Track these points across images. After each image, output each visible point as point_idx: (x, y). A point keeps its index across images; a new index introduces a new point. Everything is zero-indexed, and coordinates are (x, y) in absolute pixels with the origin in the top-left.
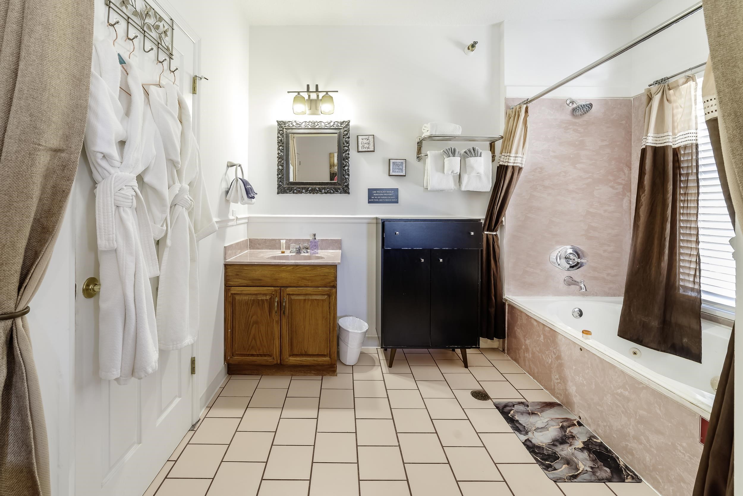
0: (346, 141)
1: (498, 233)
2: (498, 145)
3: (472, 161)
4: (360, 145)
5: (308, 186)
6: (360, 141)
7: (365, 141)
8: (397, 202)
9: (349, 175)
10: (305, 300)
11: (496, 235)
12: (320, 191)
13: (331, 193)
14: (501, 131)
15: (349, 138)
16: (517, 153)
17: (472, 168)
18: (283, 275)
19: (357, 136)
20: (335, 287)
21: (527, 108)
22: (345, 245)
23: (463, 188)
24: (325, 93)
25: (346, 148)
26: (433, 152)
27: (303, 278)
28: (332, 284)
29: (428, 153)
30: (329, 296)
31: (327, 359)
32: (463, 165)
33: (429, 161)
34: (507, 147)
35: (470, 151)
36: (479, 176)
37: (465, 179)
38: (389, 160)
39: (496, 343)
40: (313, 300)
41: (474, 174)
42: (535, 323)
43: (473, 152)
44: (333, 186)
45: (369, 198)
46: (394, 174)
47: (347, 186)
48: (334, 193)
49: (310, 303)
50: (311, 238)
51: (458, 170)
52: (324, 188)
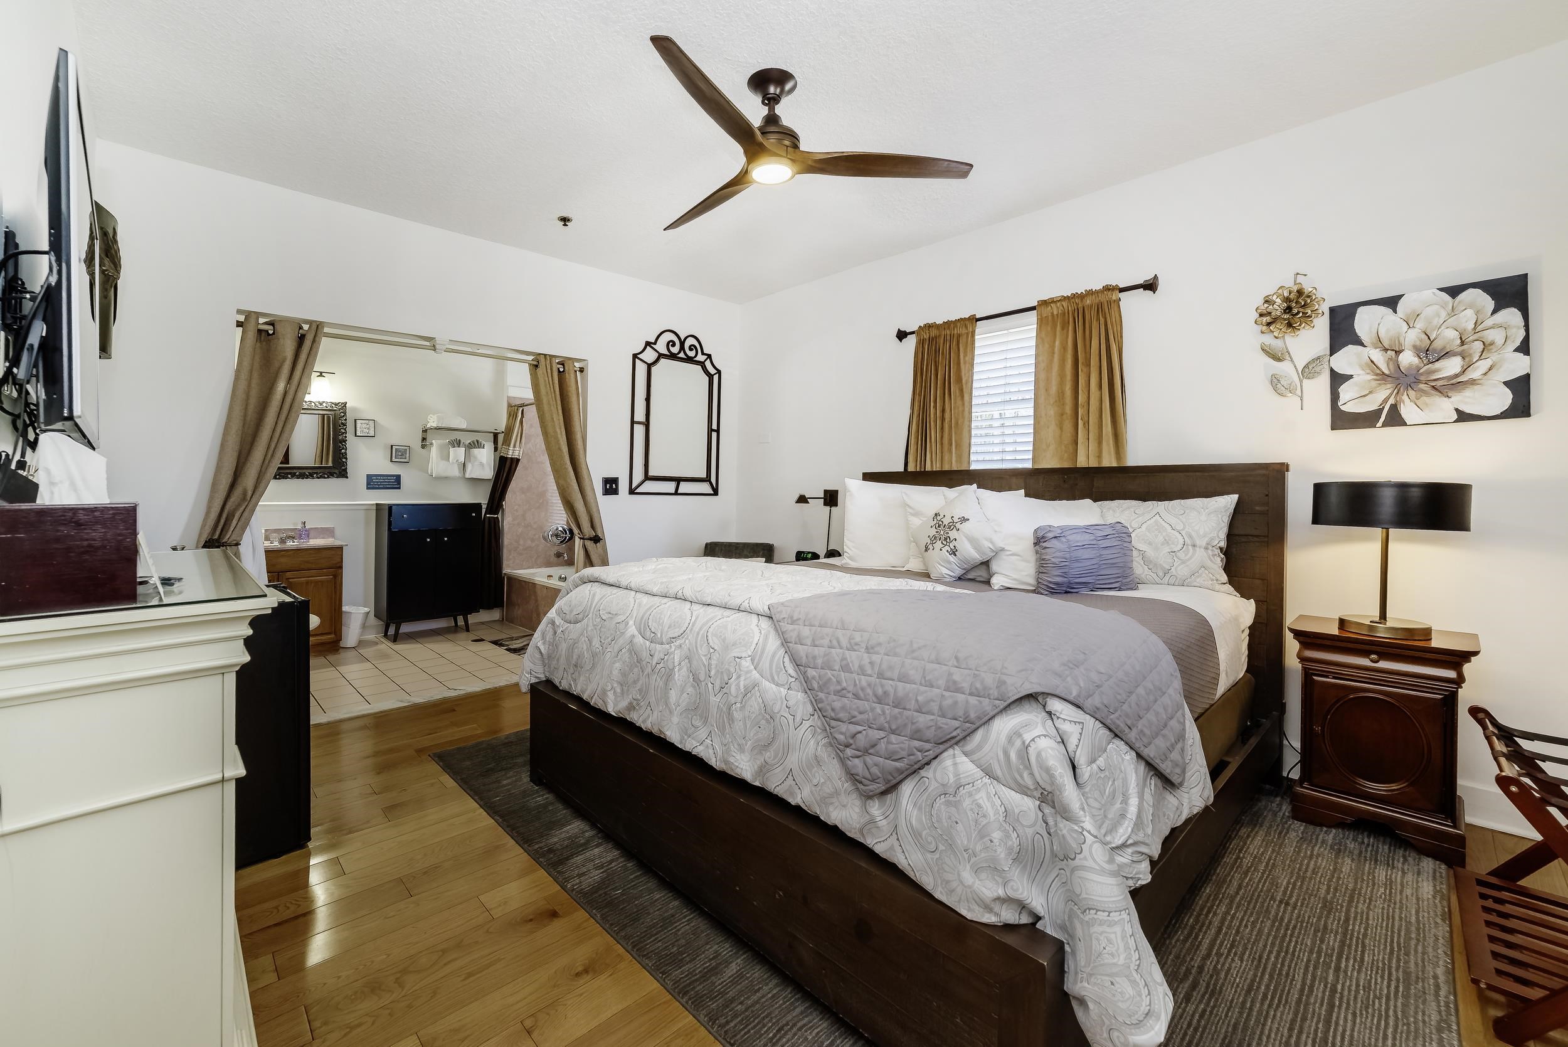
0: (342, 423)
1: (500, 516)
2: (501, 438)
3: (476, 451)
4: (358, 429)
5: (295, 471)
6: (358, 425)
7: (364, 426)
8: (399, 488)
9: (346, 459)
10: (307, 583)
11: (497, 517)
12: (311, 476)
13: (325, 478)
14: (502, 427)
15: (346, 420)
16: (514, 447)
17: (475, 458)
18: (283, 560)
19: (355, 420)
20: (341, 567)
21: (523, 410)
22: (337, 533)
23: (467, 476)
24: (319, 374)
25: (344, 431)
26: (439, 441)
27: (308, 562)
28: (338, 565)
29: (433, 441)
30: (335, 576)
31: (333, 636)
32: (467, 455)
33: (434, 451)
34: (507, 441)
35: (473, 442)
36: (482, 464)
37: (469, 467)
38: (392, 446)
39: (495, 614)
40: (316, 582)
41: (476, 463)
42: (524, 583)
43: (477, 444)
44: (327, 470)
45: (368, 484)
46: (397, 460)
47: (345, 470)
48: (328, 477)
49: (313, 585)
50: (299, 527)
51: (462, 460)
52: (317, 473)
